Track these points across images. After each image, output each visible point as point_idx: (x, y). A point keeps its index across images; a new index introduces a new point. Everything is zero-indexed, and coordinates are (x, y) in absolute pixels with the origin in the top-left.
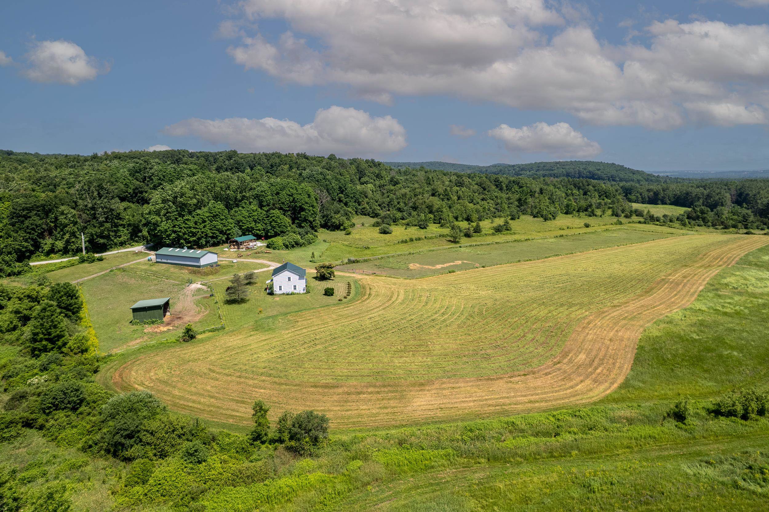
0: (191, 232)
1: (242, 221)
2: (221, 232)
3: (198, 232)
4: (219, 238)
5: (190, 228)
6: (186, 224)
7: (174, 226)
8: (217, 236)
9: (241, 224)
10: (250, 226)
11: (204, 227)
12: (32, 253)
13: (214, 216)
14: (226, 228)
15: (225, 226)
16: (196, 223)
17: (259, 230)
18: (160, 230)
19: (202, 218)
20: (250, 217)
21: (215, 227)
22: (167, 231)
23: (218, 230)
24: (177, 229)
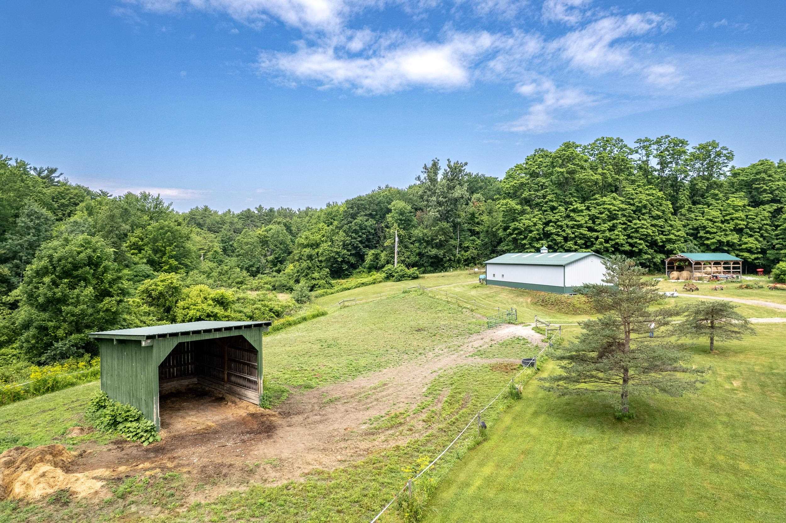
0: (582, 237)
1: (704, 227)
2: (653, 244)
3: (597, 238)
4: (646, 256)
5: (580, 226)
6: (573, 219)
7: (547, 224)
8: (641, 250)
9: (702, 233)
10: (725, 240)
11: (611, 229)
12: (354, 266)
13: (638, 210)
14: (664, 238)
15: (662, 233)
16: (593, 219)
17: (749, 251)
18: (515, 229)
19: (609, 210)
20: (727, 221)
21: (637, 231)
22: (531, 231)
23: (645, 238)
24: (550, 229)
